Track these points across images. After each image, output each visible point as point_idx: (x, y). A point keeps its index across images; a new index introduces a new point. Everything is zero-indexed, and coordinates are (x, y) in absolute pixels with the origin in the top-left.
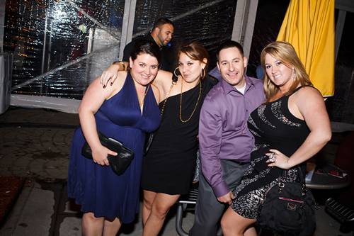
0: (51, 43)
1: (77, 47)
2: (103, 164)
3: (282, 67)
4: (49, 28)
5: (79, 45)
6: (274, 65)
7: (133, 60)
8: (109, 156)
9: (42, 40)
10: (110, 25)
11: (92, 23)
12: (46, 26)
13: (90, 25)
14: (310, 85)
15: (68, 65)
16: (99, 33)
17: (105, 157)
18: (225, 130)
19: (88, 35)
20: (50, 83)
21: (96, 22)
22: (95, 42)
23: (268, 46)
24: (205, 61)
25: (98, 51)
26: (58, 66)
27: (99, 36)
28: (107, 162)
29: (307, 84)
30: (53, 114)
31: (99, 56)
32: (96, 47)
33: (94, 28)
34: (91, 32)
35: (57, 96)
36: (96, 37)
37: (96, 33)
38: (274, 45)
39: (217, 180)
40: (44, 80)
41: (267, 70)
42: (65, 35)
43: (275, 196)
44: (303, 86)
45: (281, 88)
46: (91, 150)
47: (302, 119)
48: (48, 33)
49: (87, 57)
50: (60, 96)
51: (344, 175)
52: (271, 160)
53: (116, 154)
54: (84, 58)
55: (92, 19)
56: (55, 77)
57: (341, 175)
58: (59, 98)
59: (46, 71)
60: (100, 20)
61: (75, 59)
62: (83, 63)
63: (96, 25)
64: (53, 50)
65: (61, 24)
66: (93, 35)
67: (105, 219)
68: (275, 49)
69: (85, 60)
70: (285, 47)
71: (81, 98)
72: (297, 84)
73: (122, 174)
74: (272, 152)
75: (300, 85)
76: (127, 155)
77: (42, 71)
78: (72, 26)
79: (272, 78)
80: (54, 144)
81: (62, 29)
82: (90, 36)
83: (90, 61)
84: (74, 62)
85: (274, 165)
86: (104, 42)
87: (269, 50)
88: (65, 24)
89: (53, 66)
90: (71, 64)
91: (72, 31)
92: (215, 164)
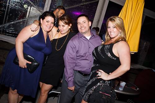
0: (9, 10)
1: (21, 14)
2: (24, 67)
3: (115, 30)
4: (9, 3)
5: (23, 13)
6: (112, 28)
7: (43, 19)
8: (27, 64)
9: (5, 8)
10: (39, 6)
11: (31, 4)
12: (8, 2)
13: (29, 5)
14: (125, 41)
15: (16, 22)
16: (33, 9)
17: (25, 64)
18: (78, 55)
19: (28, 9)
20: (6, 29)
21: (32, 3)
22: (30, 13)
23: (111, 17)
24: (71, 25)
25: (31, 17)
26: (12, 22)
27: (33, 11)
28: (26, 67)
29: (124, 40)
30: (6, 44)
31: (31, 19)
32: (31, 15)
33: (31, 6)
34: (29, 8)
35: (9, 35)
36: (31, 11)
37: (31, 9)
38: (114, 17)
39: (71, 79)
40: (4, 27)
41: (108, 29)
42: (17, 8)
43: (98, 91)
44: (122, 40)
45: (112, 39)
46: (18, 61)
47: (118, 56)
48: (9, 5)
49: (26, 19)
50: (10, 35)
51: (138, 89)
52: (99, 75)
53: (31, 63)
54: (24, 19)
55: (30, 2)
56: (9, 27)
57: (136, 89)
58: (10, 37)
59: (5, 23)
60: (34, 3)
61: (20, 19)
62: (24, 22)
63: (32, 5)
64: (10, 14)
65: (16, 2)
66: (30, 9)
67: (19, 95)
68: (114, 20)
69: (25, 20)
70: (119, 20)
71: (16, 37)
72: (120, 39)
73: (32, 73)
74: (100, 71)
75: (120, 40)
76: (36, 64)
77: (3, 23)
78: (20, 4)
79: (109, 34)
80: (4, 58)
81: (16, 4)
82: (29, 10)
83: (27, 21)
84: (19, 21)
85: (100, 77)
86: (35, 13)
87: (111, 20)
88: (17, 2)
89: (9, 21)
90: (18, 21)
91: (20, 6)
92: (72, 72)
